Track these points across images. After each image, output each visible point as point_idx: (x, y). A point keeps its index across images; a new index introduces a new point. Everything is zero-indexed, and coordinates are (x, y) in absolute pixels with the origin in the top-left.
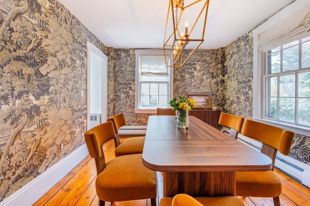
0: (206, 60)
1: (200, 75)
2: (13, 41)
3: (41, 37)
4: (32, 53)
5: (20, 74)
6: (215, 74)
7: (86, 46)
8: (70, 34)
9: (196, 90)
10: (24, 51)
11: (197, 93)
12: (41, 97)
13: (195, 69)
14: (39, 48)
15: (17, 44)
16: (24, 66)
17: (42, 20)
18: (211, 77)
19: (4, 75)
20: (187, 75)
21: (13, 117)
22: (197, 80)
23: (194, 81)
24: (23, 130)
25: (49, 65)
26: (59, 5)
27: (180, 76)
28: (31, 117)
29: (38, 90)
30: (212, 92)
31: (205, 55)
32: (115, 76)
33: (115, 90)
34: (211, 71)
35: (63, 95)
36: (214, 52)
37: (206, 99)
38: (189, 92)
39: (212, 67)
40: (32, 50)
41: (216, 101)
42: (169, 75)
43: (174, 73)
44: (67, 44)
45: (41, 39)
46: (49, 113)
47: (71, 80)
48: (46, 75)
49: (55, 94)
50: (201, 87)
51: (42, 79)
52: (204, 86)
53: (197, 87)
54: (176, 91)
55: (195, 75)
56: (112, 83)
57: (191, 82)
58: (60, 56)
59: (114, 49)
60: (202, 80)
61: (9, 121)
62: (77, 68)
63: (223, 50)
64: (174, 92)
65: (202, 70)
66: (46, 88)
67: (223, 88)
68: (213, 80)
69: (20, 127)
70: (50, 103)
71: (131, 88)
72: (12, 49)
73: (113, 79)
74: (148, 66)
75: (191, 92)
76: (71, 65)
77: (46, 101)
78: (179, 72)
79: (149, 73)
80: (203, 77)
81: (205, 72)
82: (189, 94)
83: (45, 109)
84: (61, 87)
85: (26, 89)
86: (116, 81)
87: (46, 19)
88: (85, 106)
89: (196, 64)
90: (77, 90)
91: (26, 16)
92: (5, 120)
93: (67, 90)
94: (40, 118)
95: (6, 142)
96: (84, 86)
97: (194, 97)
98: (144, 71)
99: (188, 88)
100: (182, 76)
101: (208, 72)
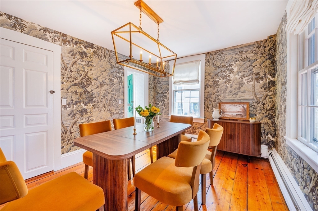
0: (248, 58)
1: (238, 78)
2: (72, 77)
3: (88, 71)
4: (82, 81)
5: (76, 92)
6: (262, 74)
7: (123, 68)
8: (108, 63)
9: (233, 96)
10: (78, 80)
11: (234, 100)
12: (88, 104)
13: (232, 71)
14: (86, 77)
15: (74, 77)
16: (78, 88)
17: (88, 61)
18: (256, 79)
19: (68, 93)
20: (220, 79)
21: (73, 114)
22: (234, 84)
23: (230, 86)
24: (78, 121)
25: (93, 86)
26: (99, 48)
27: (213, 82)
28: (82, 115)
29: (86, 101)
30: (257, 99)
31: (246, 52)
32: (155, 87)
33: (155, 99)
34: (255, 70)
35: (103, 103)
36: (259, 45)
37: (244, 107)
38: (223, 99)
39: (256, 65)
40: (82, 79)
41: (263, 112)
42: (200, 82)
43: (206, 78)
44: (106, 70)
45: (88, 72)
46: (93, 113)
47: (110, 93)
48: (91, 92)
49: (97, 102)
50: (239, 93)
51: (88, 94)
52: (244, 92)
53: (233, 93)
54: (207, 99)
55: (231, 79)
56: (152, 93)
57: (226, 87)
58: (100, 79)
59: (154, 64)
60: (242, 84)
61: (71, 116)
62: (114, 85)
63: (273, 39)
64: (205, 100)
65: (241, 71)
66: (91, 99)
67: (272, 93)
68: (258, 83)
69: (76, 119)
70: (94, 108)
71: (166, 96)
72: (72, 81)
73: (153, 89)
74: (180, 75)
75: (226, 99)
76: (110, 83)
77: (91, 106)
78: (211, 77)
79: (180, 81)
80: (243, 80)
81: (245, 73)
82: (223, 101)
83: (91, 111)
84: (102, 98)
85: (79, 100)
86: (155, 91)
87: (90, 60)
88: (123, 111)
89: (233, 65)
90: (115, 99)
91: (79, 62)
92: (69, 115)
93: (107, 100)
94: (88, 116)
95: (69, 125)
96: (121, 97)
97: (227, 105)
98: (176, 79)
99: (222, 94)
100: (214, 81)
101: (250, 72)
